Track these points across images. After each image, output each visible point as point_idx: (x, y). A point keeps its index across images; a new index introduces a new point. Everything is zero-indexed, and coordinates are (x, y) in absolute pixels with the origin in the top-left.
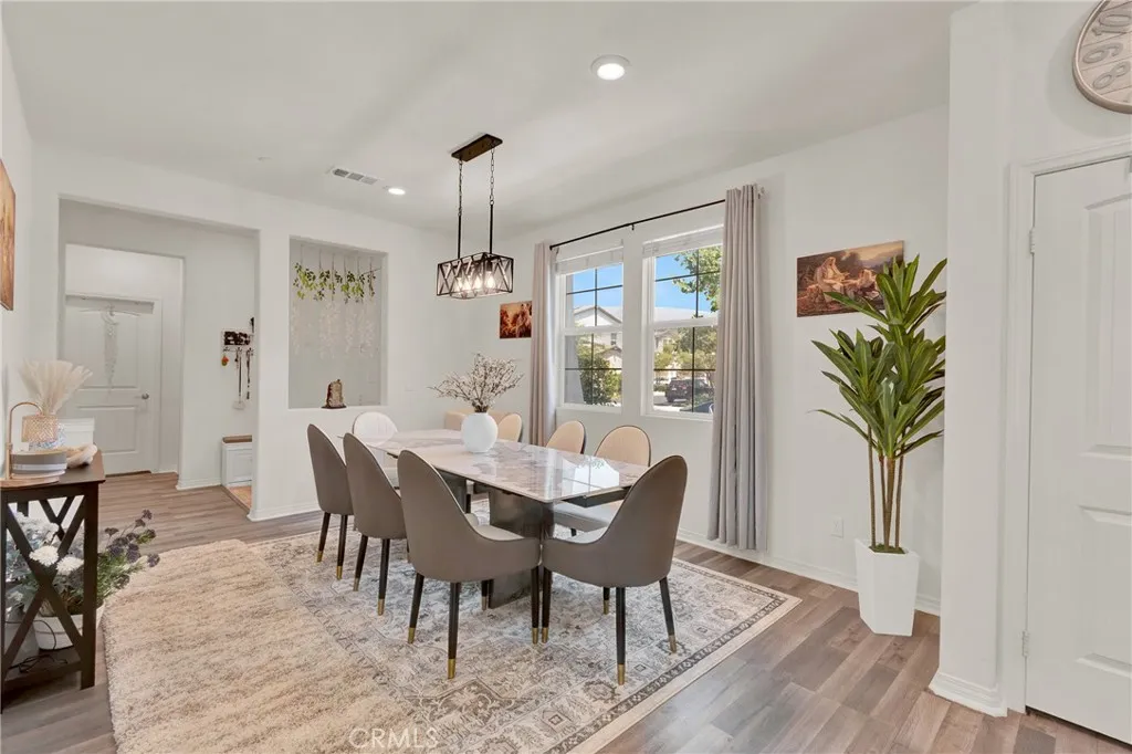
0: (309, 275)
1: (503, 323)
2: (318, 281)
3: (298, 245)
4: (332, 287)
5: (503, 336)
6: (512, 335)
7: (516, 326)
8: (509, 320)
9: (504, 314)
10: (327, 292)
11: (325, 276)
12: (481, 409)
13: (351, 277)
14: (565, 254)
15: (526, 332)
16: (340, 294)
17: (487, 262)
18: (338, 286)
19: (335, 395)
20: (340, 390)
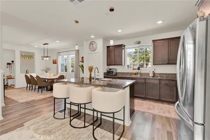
0: (23, 56)
1: (53, 62)
2: (24, 56)
3: (21, 52)
4: (26, 57)
5: (53, 63)
6: (54, 63)
7: (55, 62)
8: (54, 61)
9: (53, 61)
10: (25, 58)
11: (25, 56)
12: (47, 72)
13: (29, 56)
14: (61, 54)
15: (56, 63)
16: (28, 58)
17: (47, 57)
18: (27, 57)
19: (27, 71)
20: (28, 71)
